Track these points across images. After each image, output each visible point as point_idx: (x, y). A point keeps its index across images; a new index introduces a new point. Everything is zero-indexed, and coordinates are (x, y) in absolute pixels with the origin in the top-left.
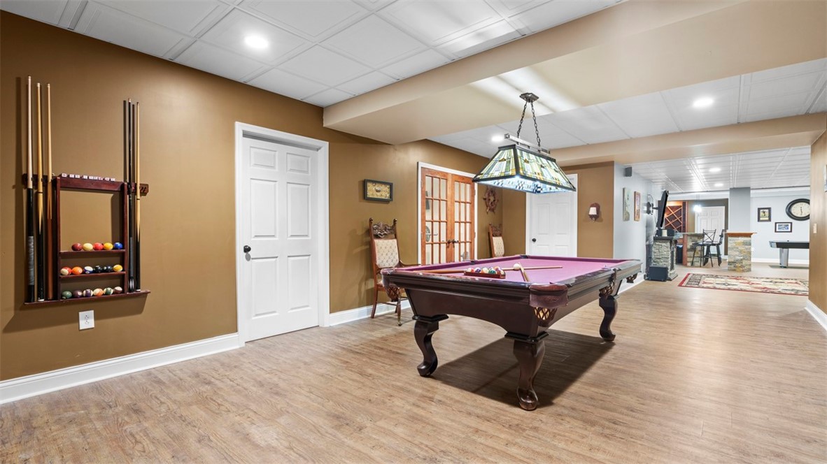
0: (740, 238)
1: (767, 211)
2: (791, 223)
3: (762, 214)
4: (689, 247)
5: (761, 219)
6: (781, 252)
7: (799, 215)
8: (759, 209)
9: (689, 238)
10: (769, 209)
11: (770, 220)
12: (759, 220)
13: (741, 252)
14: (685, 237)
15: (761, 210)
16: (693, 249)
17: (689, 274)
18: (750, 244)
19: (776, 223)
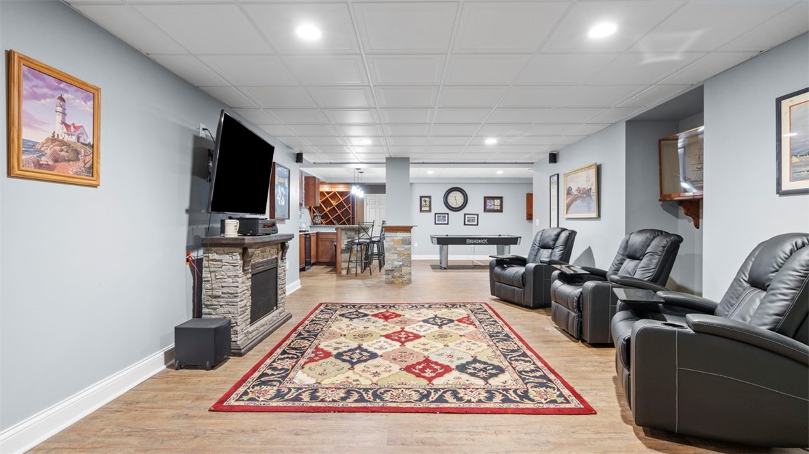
0: (398, 234)
1: (427, 199)
2: (448, 214)
3: (423, 203)
4: (343, 246)
5: (423, 209)
6: (441, 250)
7: (454, 206)
8: (421, 197)
9: (343, 232)
10: (430, 197)
11: (430, 211)
12: (421, 211)
13: (399, 254)
14: (339, 231)
15: (423, 199)
16: (349, 249)
17: (321, 304)
18: (410, 243)
19: (436, 214)
